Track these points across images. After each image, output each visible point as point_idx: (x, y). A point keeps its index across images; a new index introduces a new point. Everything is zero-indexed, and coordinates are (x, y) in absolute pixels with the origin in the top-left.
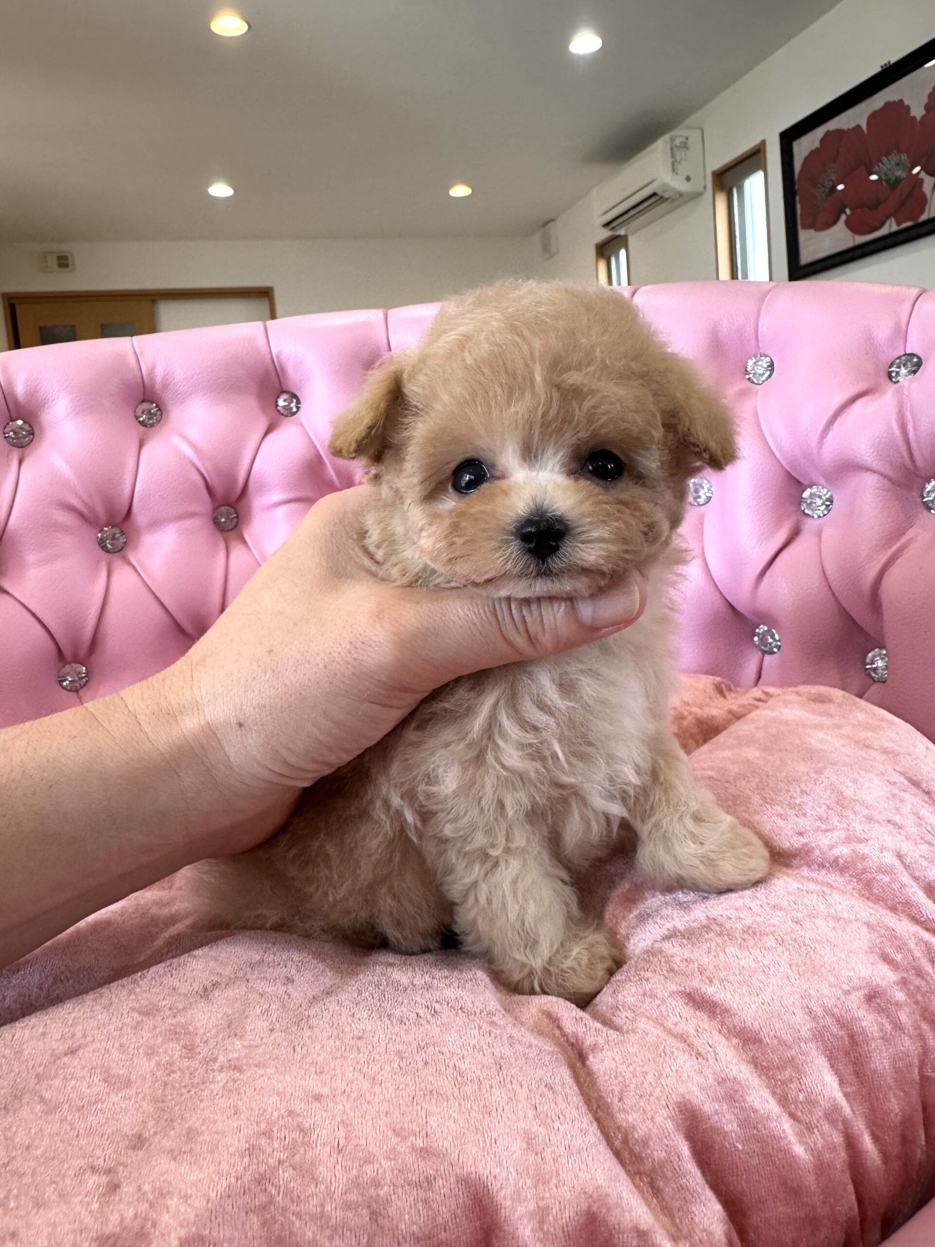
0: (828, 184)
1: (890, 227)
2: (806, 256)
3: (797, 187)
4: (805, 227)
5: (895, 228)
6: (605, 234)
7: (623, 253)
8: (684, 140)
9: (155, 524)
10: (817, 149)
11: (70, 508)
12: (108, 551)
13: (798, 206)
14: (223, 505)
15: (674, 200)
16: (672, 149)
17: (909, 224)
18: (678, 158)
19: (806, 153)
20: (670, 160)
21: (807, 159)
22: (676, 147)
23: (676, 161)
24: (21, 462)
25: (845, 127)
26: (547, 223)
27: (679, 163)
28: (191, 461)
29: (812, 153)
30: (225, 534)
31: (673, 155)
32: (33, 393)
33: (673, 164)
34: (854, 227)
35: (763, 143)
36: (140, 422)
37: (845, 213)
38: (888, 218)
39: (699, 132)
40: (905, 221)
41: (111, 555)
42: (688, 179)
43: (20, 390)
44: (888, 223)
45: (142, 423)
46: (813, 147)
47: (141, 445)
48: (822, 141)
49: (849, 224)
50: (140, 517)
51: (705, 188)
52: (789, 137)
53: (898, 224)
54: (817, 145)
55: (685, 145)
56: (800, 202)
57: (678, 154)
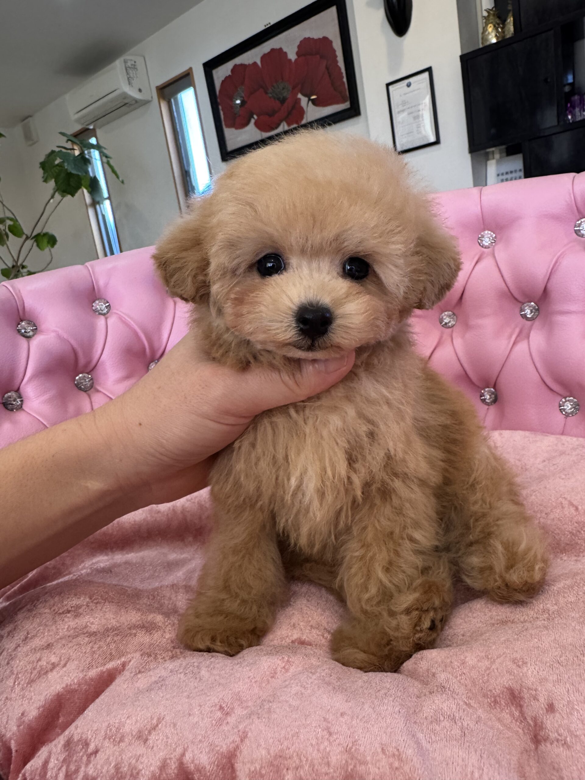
1: (284, 127)
3: (219, 100)
4: (228, 126)
6: (78, 127)
7: (93, 140)
8: (133, 63)
13: (222, 113)
15: (132, 104)
16: (126, 69)
17: (294, 126)
19: (223, 79)
20: (126, 76)
21: (223, 82)
22: (129, 67)
23: (130, 77)
25: (246, 62)
26: (27, 117)
27: (133, 79)
29: (226, 78)
31: (127, 73)
33: (128, 79)
34: (260, 126)
35: (191, 69)
37: (254, 118)
38: (281, 121)
39: (143, 58)
40: (292, 124)
42: (140, 90)
44: (282, 124)
46: (227, 75)
48: (232, 71)
49: (257, 124)
51: (152, 97)
52: (209, 67)
53: (289, 125)
54: (229, 73)
55: (134, 67)
56: (223, 110)
57: (131, 73)
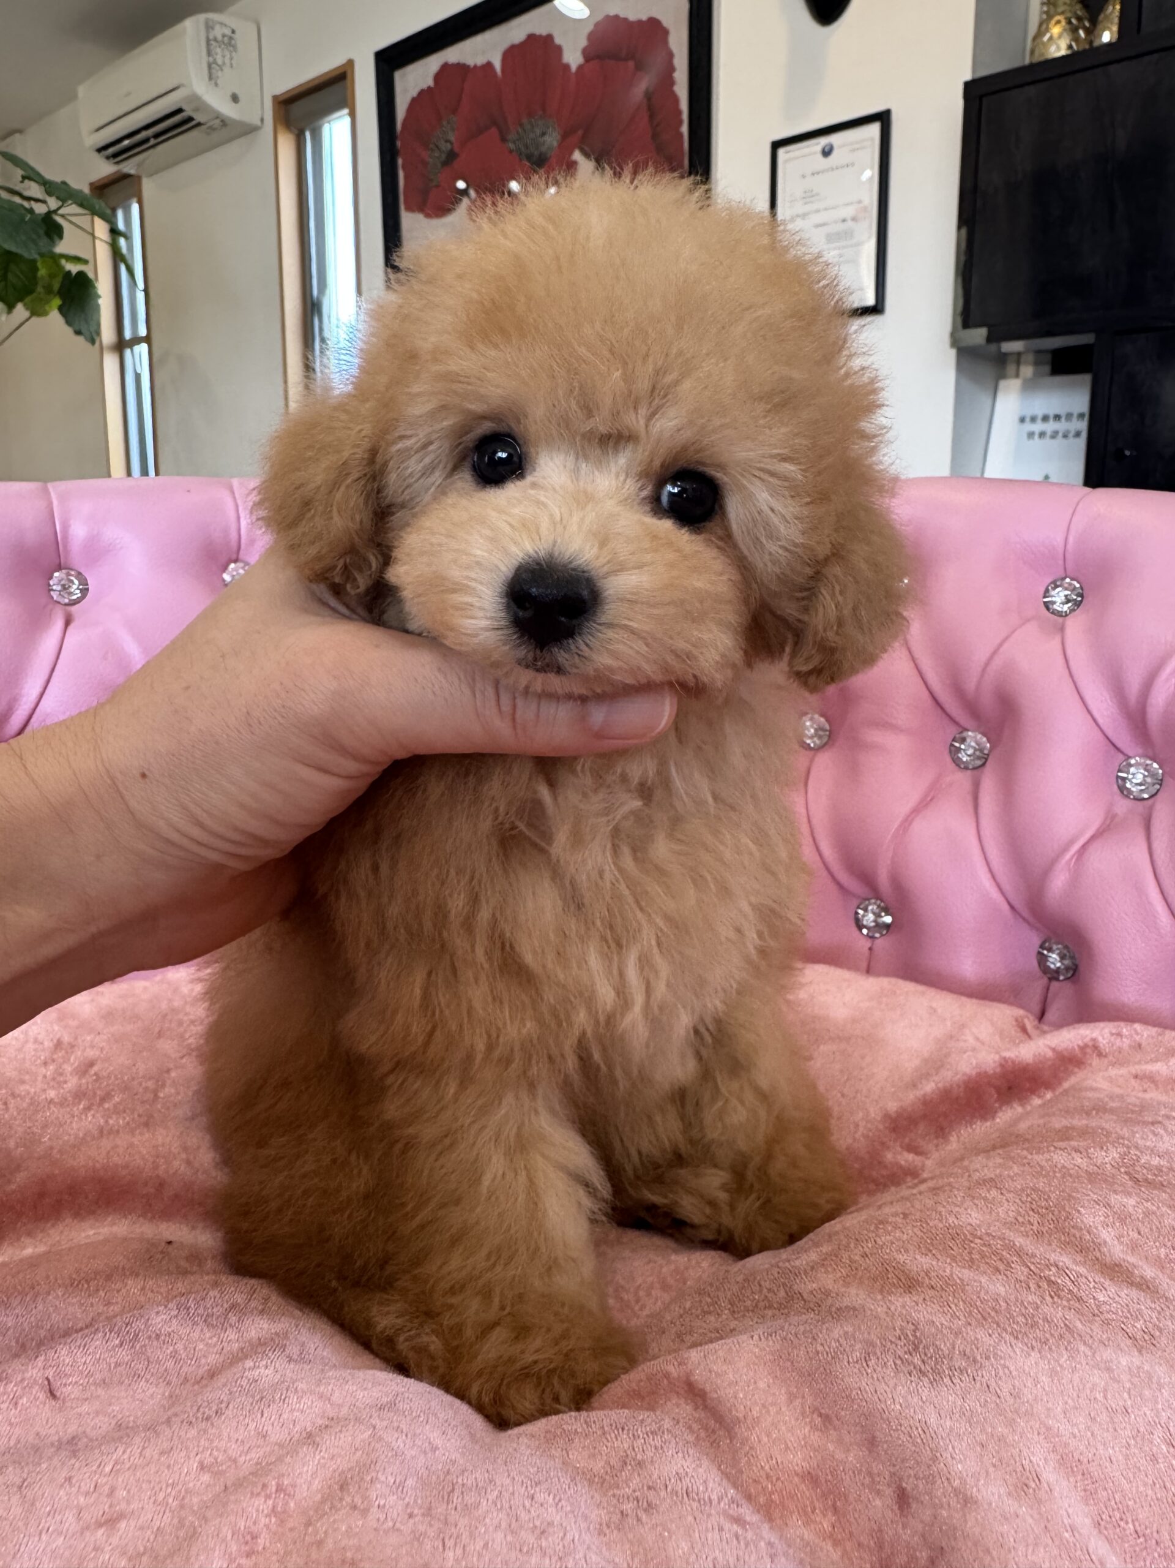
0: (445, 147)
3: (399, 143)
4: (409, 209)
6: (103, 166)
7: (134, 207)
8: (228, 32)
10: (429, 88)
13: (401, 174)
15: (211, 129)
16: (208, 41)
18: (219, 59)
19: (414, 93)
20: (205, 59)
21: (414, 101)
22: (215, 40)
23: (215, 62)
25: (471, 62)
27: (220, 68)
29: (422, 93)
31: (209, 53)
33: (210, 67)
35: (350, 63)
37: (467, 194)
39: (253, 25)
42: (235, 98)
46: (425, 86)
48: (438, 77)
51: (262, 120)
52: (388, 61)
54: (430, 82)
55: (229, 42)
56: (404, 168)
57: (219, 54)
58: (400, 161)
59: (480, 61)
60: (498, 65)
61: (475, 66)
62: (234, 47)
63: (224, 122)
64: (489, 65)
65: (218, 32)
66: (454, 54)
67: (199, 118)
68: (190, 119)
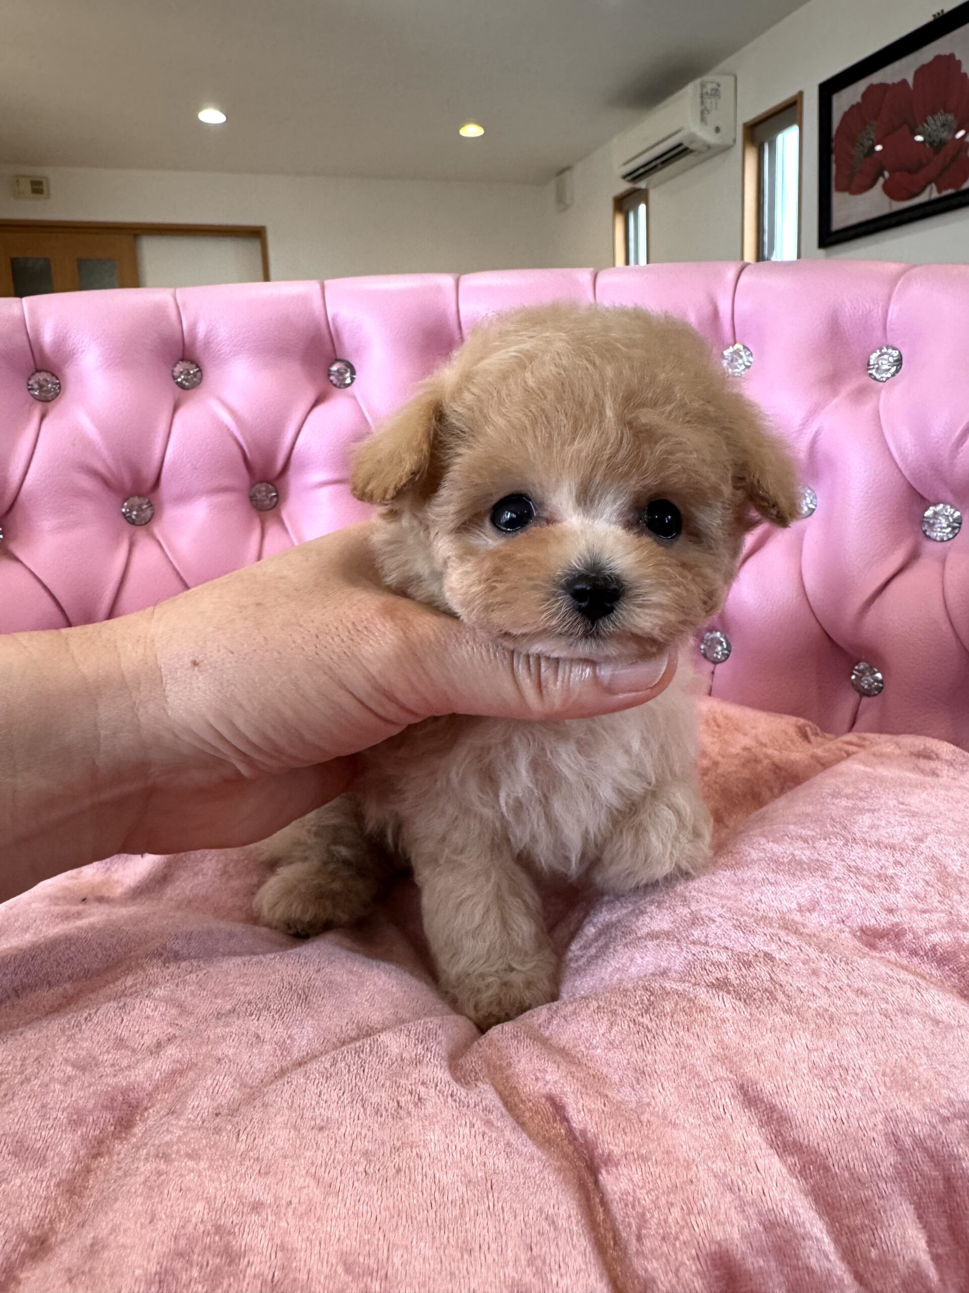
0: (868, 143)
1: (931, 193)
2: (839, 222)
3: (833, 145)
4: (840, 189)
5: (935, 195)
6: (625, 186)
7: (642, 208)
8: (714, 86)
9: (184, 498)
10: (858, 104)
11: (94, 473)
12: (133, 523)
13: (834, 167)
14: (261, 482)
15: (700, 152)
16: (702, 96)
17: (950, 191)
18: (708, 105)
19: (846, 108)
20: (699, 108)
21: (846, 115)
22: (707, 93)
23: (705, 109)
24: (43, 417)
25: (889, 81)
26: (562, 171)
27: (709, 112)
28: (228, 430)
29: (852, 107)
30: (262, 513)
31: (702, 103)
32: (60, 343)
33: (702, 113)
34: (891, 192)
35: (801, 94)
36: (177, 383)
37: (882, 175)
38: (929, 183)
39: (733, 78)
40: (946, 188)
41: (135, 528)
42: (717, 130)
43: (47, 337)
44: (928, 189)
45: (181, 385)
46: (853, 102)
47: (175, 408)
48: (864, 96)
49: (887, 189)
50: (168, 487)
51: (735, 141)
52: (828, 89)
53: (939, 191)
54: (858, 99)
55: (716, 93)
56: (836, 161)
57: (708, 102)
58: (833, 157)
59: (897, 79)
60: (910, 81)
61: (894, 84)
62: (719, 97)
63: (709, 147)
64: (904, 82)
65: (709, 88)
66: (876, 78)
67: (692, 147)
68: (686, 149)
